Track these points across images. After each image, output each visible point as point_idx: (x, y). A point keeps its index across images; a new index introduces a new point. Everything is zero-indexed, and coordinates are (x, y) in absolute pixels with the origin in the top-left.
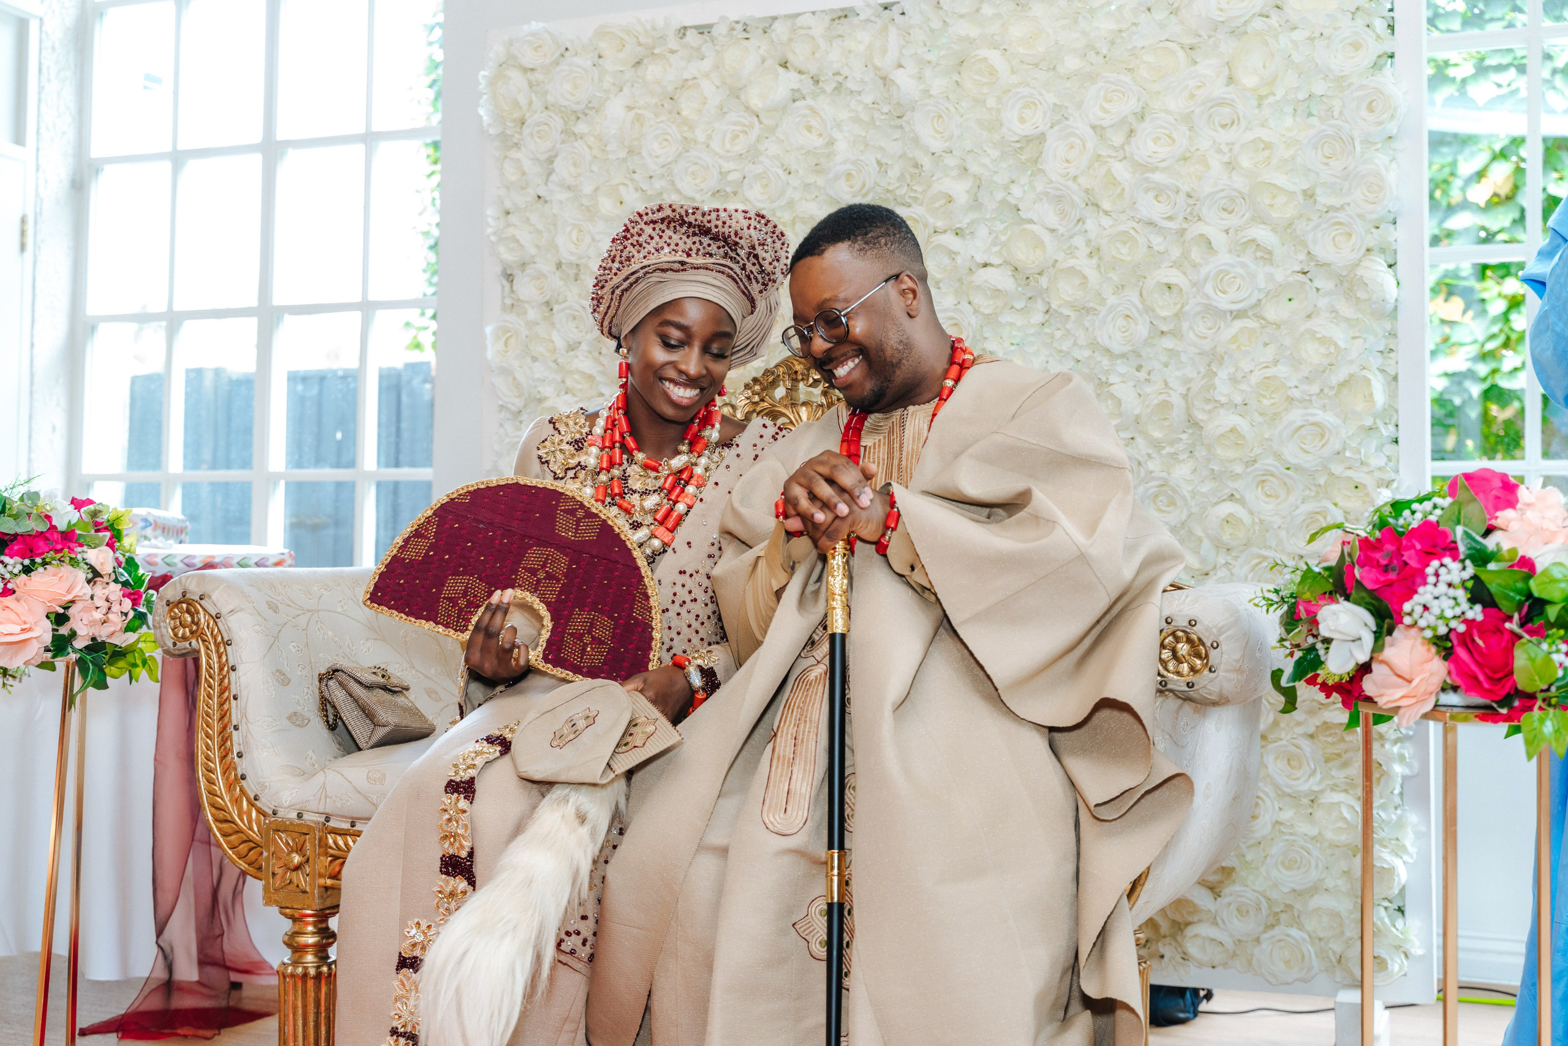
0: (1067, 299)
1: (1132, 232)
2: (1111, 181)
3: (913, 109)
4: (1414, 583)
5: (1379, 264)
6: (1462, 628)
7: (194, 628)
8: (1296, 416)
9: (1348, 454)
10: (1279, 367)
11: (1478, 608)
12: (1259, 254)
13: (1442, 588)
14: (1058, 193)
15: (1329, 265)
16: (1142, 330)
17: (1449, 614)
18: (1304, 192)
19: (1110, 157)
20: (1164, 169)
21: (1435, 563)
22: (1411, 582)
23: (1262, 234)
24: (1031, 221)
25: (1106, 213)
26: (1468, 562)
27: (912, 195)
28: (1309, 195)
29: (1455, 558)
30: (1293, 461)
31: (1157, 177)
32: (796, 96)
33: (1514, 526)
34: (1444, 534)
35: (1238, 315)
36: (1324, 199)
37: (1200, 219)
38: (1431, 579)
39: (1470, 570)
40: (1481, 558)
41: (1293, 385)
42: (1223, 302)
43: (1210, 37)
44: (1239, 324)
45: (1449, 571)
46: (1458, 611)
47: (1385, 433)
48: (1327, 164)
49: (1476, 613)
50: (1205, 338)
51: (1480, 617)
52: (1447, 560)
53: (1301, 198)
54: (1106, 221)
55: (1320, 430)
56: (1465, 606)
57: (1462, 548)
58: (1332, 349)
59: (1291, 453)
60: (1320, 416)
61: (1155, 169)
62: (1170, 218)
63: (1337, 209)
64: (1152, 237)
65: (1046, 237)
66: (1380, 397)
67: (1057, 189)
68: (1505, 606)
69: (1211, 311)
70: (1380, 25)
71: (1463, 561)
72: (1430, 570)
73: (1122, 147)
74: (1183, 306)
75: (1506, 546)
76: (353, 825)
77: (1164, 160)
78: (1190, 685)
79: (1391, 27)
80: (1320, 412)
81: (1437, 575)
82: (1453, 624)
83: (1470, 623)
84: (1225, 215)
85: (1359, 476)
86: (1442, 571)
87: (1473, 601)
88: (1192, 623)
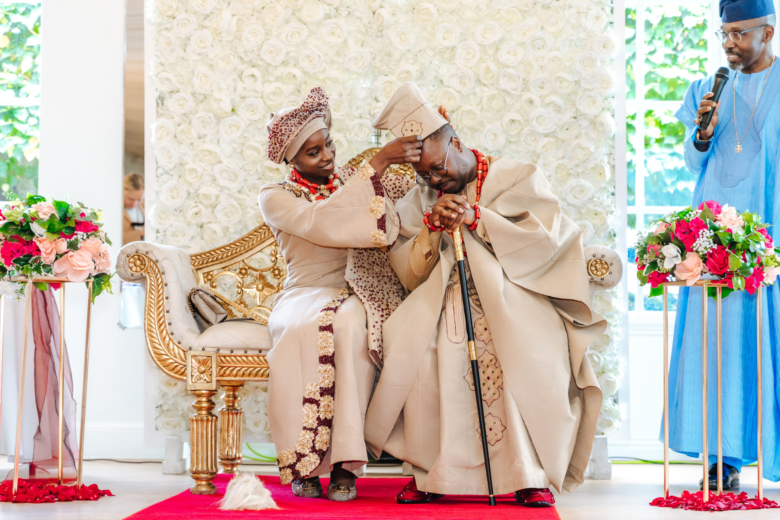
0: (466, 124)
1: (497, 95)
2: (488, 70)
3: (388, 28)
4: (695, 237)
5: (608, 115)
6: (711, 252)
7: (143, 267)
8: (573, 181)
9: (595, 199)
10: (565, 159)
11: (716, 245)
12: (555, 108)
13: (705, 238)
14: (463, 74)
15: (586, 115)
16: (502, 140)
17: (708, 247)
18: (575, 81)
19: (487, 59)
20: (513, 67)
21: (701, 231)
22: (694, 237)
23: (557, 99)
24: (449, 87)
25: (485, 85)
26: (711, 231)
27: (390, 70)
28: (577, 82)
29: (707, 229)
30: (571, 202)
31: (510, 70)
32: (328, 16)
33: (723, 219)
34: (702, 222)
35: (546, 135)
36: (583, 85)
37: (528, 90)
38: (701, 236)
39: (712, 233)
40: (715, 229)
41: (570, 168)
42: (540, 129)
43: (533, 7)
44: (546, 140)
45: (706, 233)
46: (710, 246)
47: (610, 190)
48: (585, 69)
49: (715, 247)
50: (531, 145)
51: (716, 248)
52: (705, 230)
53: (574, 83)
54: (485, 89)
55: (582, 190)
56: (712, 244)
57: (709, 226)
58: (588, 152)
59: (570, 199)
60: (583, 182)
61: (508, 67)
62: (514, 90)
63: (589, 90)
64: (506, 98)
65: (456, 95)
66: (608, 174)
67: (463, 73)
68: (725, 244)
69: (533, 133)
70: (608, 10)
71: (709, 230)
72: (700, 233)
73: (493, 55)
74: (521, 130)
75: (722, 226)
76: (232, 352)
77: (513, 63)
78: (602, 279)
79: (612, 11)
80: (583, 181)
81: (702, 235)
82: (709, 250)
83: (713, 250)
84: (540, 89)
85: (599, 209)
86: (704, 233)
87: (714, 243)
88: (603, 256)
